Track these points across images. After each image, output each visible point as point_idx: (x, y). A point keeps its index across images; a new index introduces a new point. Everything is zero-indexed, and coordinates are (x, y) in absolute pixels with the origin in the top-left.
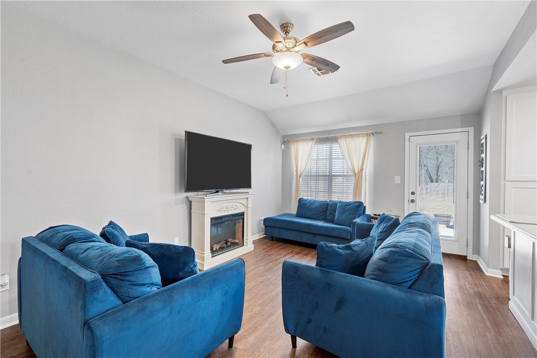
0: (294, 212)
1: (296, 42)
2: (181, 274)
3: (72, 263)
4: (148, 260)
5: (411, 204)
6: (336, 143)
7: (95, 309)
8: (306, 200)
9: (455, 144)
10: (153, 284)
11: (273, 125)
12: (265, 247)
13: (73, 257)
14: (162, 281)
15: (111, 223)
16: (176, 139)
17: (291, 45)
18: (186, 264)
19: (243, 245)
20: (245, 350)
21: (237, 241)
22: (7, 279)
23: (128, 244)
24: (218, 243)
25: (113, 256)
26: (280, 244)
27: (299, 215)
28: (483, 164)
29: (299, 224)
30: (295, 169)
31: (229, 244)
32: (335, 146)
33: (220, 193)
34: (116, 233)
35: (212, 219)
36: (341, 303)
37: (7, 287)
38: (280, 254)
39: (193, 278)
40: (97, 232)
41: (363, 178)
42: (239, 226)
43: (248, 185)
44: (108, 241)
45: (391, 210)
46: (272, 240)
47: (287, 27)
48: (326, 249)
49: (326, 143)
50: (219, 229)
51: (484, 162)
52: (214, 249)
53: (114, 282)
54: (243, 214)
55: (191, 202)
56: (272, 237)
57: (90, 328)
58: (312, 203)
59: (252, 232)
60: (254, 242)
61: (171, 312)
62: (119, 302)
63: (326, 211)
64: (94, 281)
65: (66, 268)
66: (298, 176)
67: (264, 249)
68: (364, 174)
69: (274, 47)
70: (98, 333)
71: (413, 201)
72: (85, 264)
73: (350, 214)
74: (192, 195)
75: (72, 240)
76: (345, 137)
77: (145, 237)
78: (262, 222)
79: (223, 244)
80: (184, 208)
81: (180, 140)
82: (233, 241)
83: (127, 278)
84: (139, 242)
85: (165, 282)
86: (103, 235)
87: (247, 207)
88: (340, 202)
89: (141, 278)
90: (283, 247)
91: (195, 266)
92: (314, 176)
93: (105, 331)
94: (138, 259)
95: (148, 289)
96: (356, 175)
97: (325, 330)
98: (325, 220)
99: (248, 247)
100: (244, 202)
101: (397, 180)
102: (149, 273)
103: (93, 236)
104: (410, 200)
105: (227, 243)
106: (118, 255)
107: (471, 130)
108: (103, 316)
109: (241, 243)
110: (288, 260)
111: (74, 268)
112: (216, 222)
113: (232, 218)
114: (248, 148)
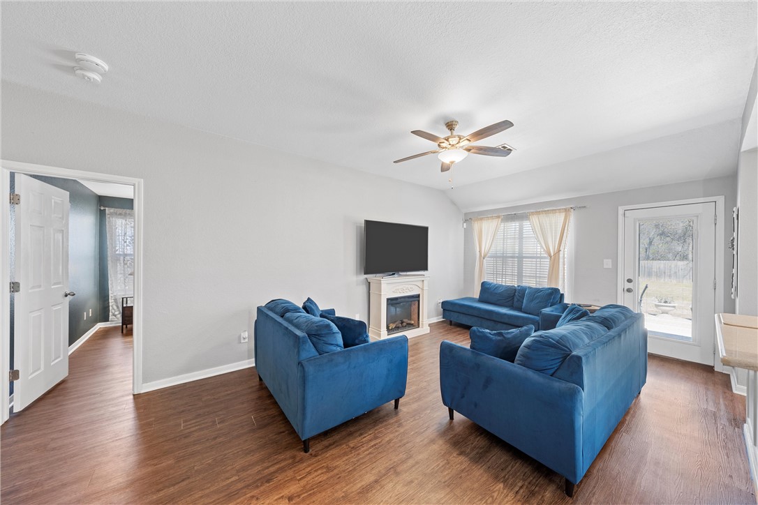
0: (477, 296)
1: (460, 139)
2: (357, 341)
3: (290, 325)
4: (335, 328)
5: (627, 294)
6: (526, 220)
7: (304, 355)
8: (490, 284)
9: (695, 219)
10: (338, 345)
11: (453, 203)
12: (441, 331)
13: (290, 321)
14: (344, 344)
15: (309, 299)
16: (357, 227)
17: (454, 143)
18: (360, 334)
19: (419, 327)
20: (408, 413)
21: (413, 322)
22: (246, 335)
23: (322, 316)
24: (394, 323)
25: (314, 323)
26: (458, 329)
27: (481, 300)
28: (733, 245)
29: (479, 309)
30: (478, 250)
31: (404, 324)
32: (526, 224)
33: (396, 276)
34: (313, 307)
35: (388, 300)
36: (488, 382)
37: (247, 340)
38: (456, 340)
39: (364, 346)
40: (300, 305)
41: (561, 260)
42: (414, 307)
43: (425, 268)
44: (308, 312)
45: (598, 301)
46: (451, 325)
47: (452, 125)
48: (478, 334)
49: (514, 221)
50: (398, 309)
51: (735, 243)
52: (390, 328)
53: (314, 339)
54: (418, 296)
55: (369, 283)
56: (451, 322)
57: (302, 365)
58: (496, 288)
59: (429, 315)
60: (430, 325)
61: (349, 367)
62: (317, 354)
63: (513, 297)
64: (304, 337)
65: (287, 328)
66: (482, 258)
67: (440, 333)
68: (561, 256)
69: (439, 145)
70: (306, 369)
71: (629, 290)
72: (297, 326)
73: (540, 302)
74: (370, 277)
75: (287, 310)
76: (538, 213)
77: (332, 312)
78: (440, 305)
79: (398, 324)
80: (363, 289)
81: (361, 227)
82: (409, 322)
83: (321, 338)
84: (328, 314)
85: (346, 345)
86: (304, 308)
87: (423, 289)
88: (530, 288)
89: (330, 339)
90: (462, 332)
91: (367, 336)
92: (500, 257)
93: (310, 369)
94: (328, 326)
95: (335, 348)
96: (551, 257)
97: (476, 405)
98: (512, 307)
99: (424, 329)
100: (420, 284)
101: (608, 263)
102: (335, 337)
103: (299, 308)
104: (625, 289)
105: (402, 323)
106: (317, 323)
107: (721, 200)
108: (309, 360)
109: (416, 324)
110: (446, 341)
111: (292, 328)
112: (392, 302)
113: (407, 299)
114: (424, 231)
